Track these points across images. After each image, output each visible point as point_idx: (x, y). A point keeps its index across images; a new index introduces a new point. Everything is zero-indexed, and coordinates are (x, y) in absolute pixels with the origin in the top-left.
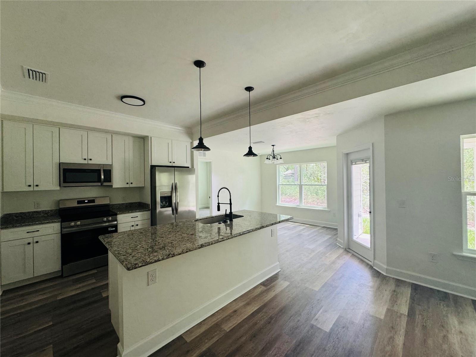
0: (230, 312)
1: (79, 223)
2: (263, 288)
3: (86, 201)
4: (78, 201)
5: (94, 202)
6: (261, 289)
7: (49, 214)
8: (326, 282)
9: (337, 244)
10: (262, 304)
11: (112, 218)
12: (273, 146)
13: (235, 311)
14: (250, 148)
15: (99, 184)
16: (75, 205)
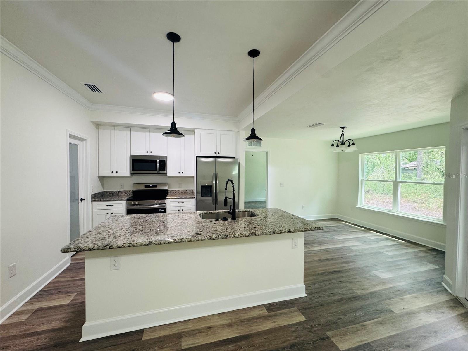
0: (204, 326)
1: (137, 203)
2: (265, 312)
3: (151, 186)
4: (145, 185)
5: (156, 187)
6: (261, 312)
7: (128, 194)
8: (369, 343)
9: (443, 283)
10: (245, 334)
11: (161, 201)
12: (343, 128)
13: (210, 328)
14: (253, 130)
15: (156, 172)
16: (143, 188)
